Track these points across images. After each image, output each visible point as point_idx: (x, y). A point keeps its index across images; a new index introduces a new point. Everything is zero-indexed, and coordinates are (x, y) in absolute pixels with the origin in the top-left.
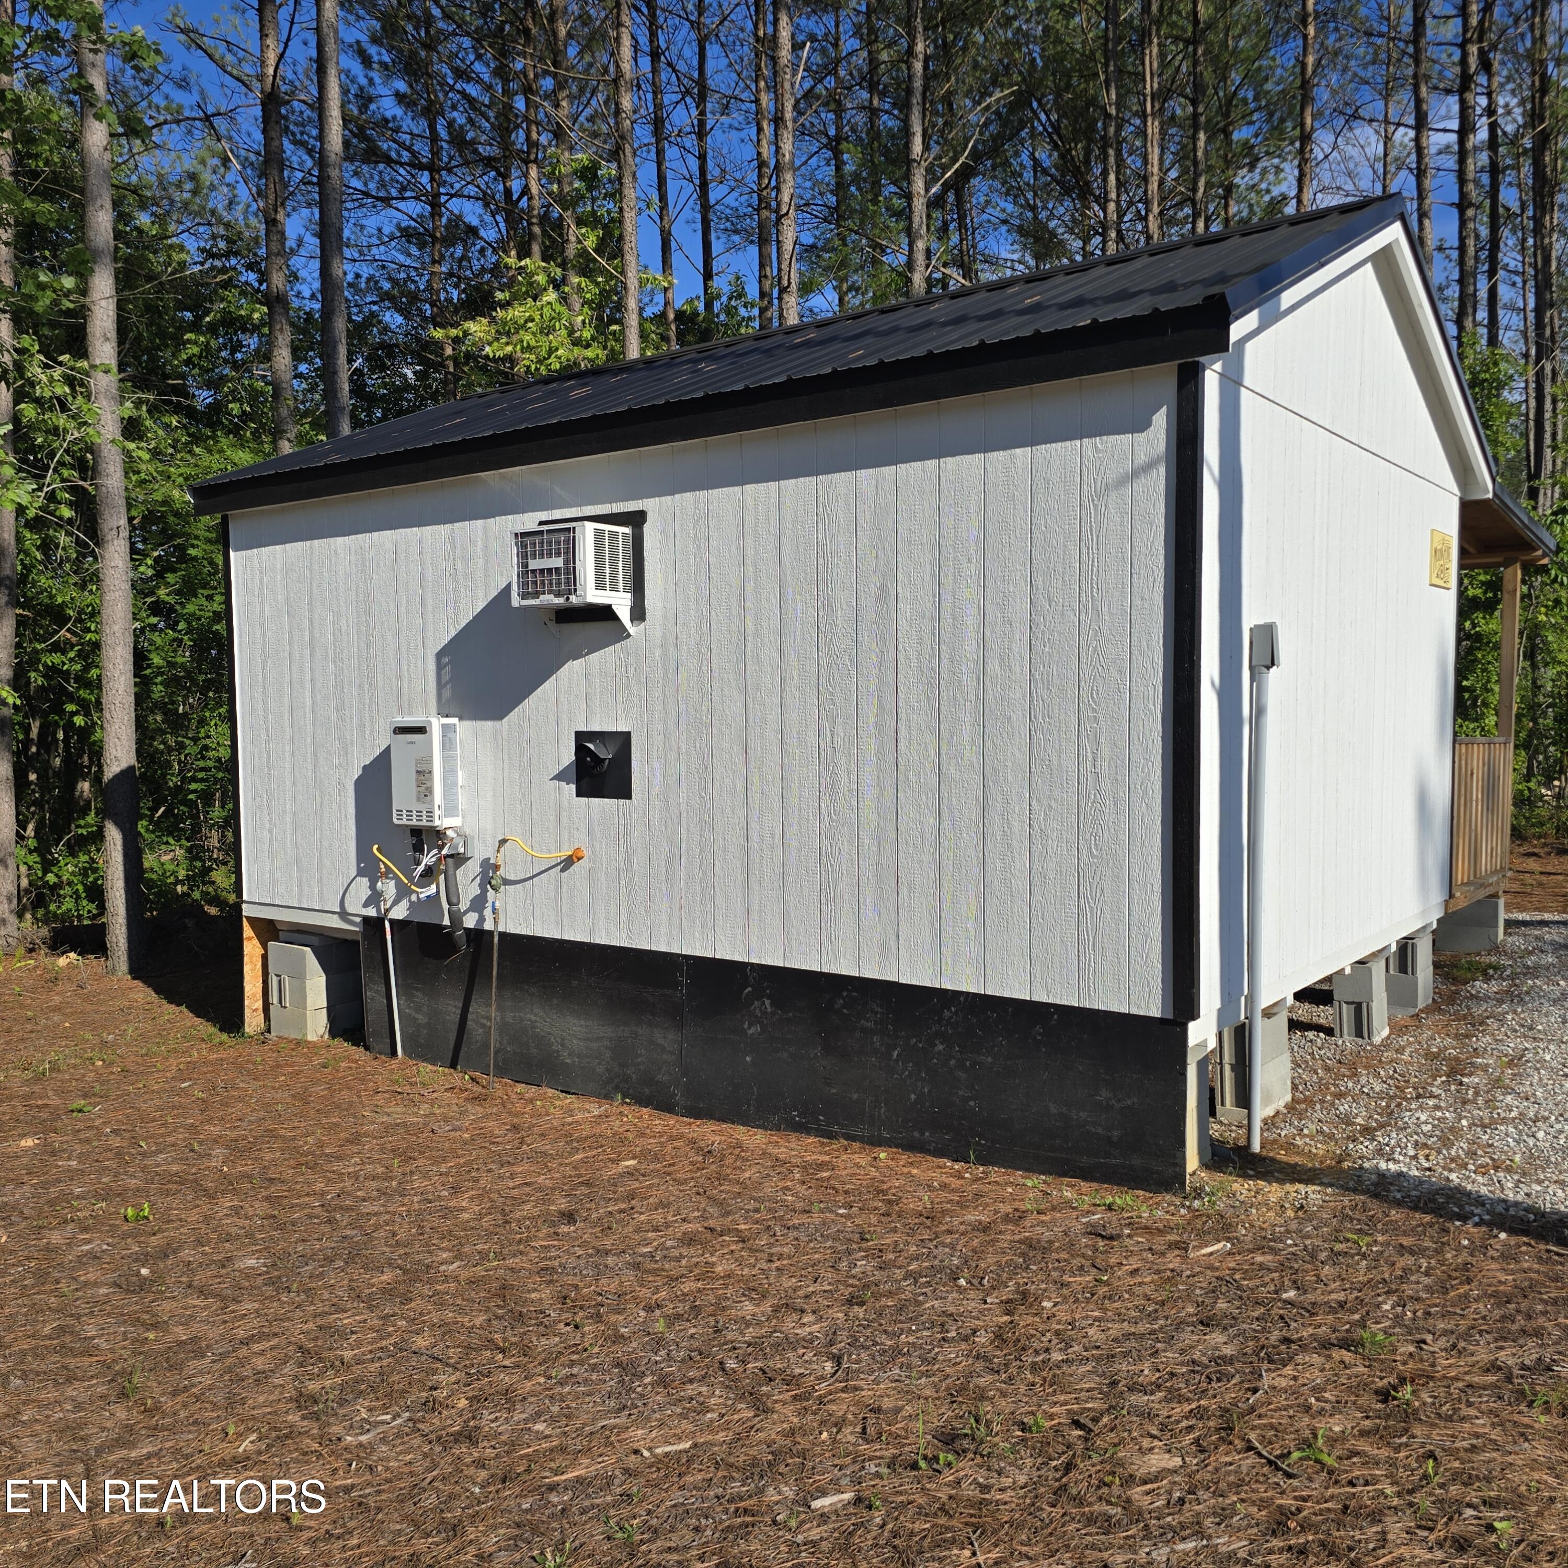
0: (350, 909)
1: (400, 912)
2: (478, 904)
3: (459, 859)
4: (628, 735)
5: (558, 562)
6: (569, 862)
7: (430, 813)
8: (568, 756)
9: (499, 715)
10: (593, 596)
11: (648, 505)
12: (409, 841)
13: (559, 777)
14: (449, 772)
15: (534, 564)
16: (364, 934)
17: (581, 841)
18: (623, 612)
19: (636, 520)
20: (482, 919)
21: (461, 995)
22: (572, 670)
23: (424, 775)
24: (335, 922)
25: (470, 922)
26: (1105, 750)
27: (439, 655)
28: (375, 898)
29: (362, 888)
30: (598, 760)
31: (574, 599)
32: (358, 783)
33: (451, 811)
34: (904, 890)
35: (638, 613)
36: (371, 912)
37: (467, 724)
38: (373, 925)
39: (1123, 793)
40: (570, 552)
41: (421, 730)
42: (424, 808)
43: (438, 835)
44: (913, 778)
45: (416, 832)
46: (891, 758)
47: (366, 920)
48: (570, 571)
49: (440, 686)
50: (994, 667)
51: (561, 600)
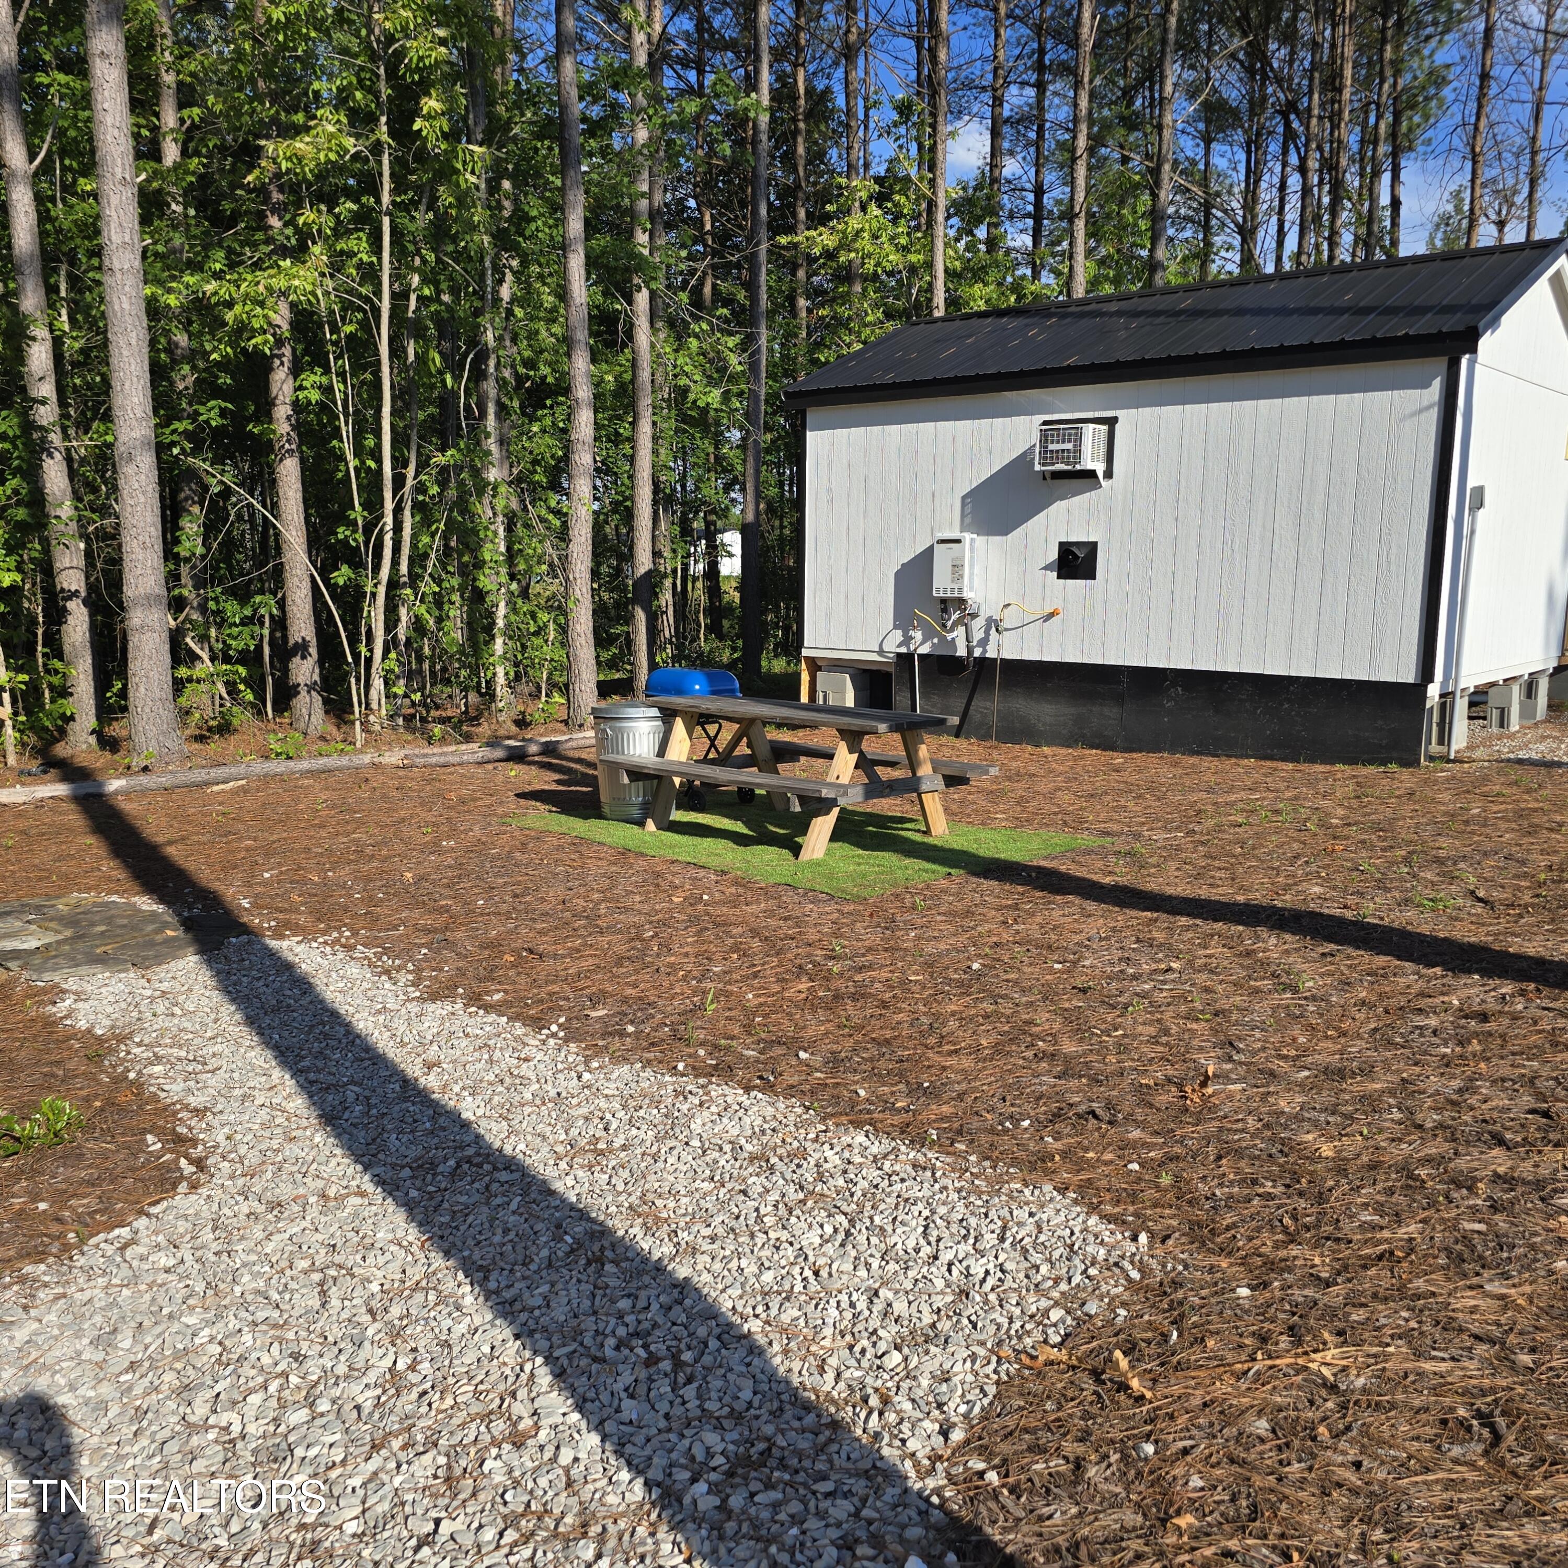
0: (886, 648)
1: (925, 649)
2: (984, 642)
3: (974, 616)
4: (1095, 545)
5: (1070, 446)
6: (1051, 615)
7: (960, 590)
8: (1054, 555)
9: (1004, 531)
10: (1090, 466)
11: (1120, 414)
12: (939, 606)
13: (1046, 568)
14: (972, 566)
15: (1051, 447)
16: (897, 664)
17: (1057, 604)
18: (1100, 474)
19: (1111, 422)
20: (985, 651)
21: (966, 695)
22: (1059, 507)
23: (957, 568)
24: (875, 657)
25: (977, 653)
26: (1394, 550)
27: (964, 498)
28: (907, 640)
29: (898, 635)
30: (1076, 557)
31: (1078, 467)
32: (897, 574)
33: (971, 589)
34: (1271, 626)
35: (1109, 474)
36: (903, 650)
37: (982, 539)
38: (905, 660)
39: (1402, 571)
40: (1078, 439)
41: (958, 541)
42: (956, 586)
43: (961, 602)
44: (1281, 565)
45: (944, 601)
46: (1268, 555)
47: (899, 655)
48: (1078, 450)
49: (963, 516)
50: (1333, 507)
51: (1070, 467)
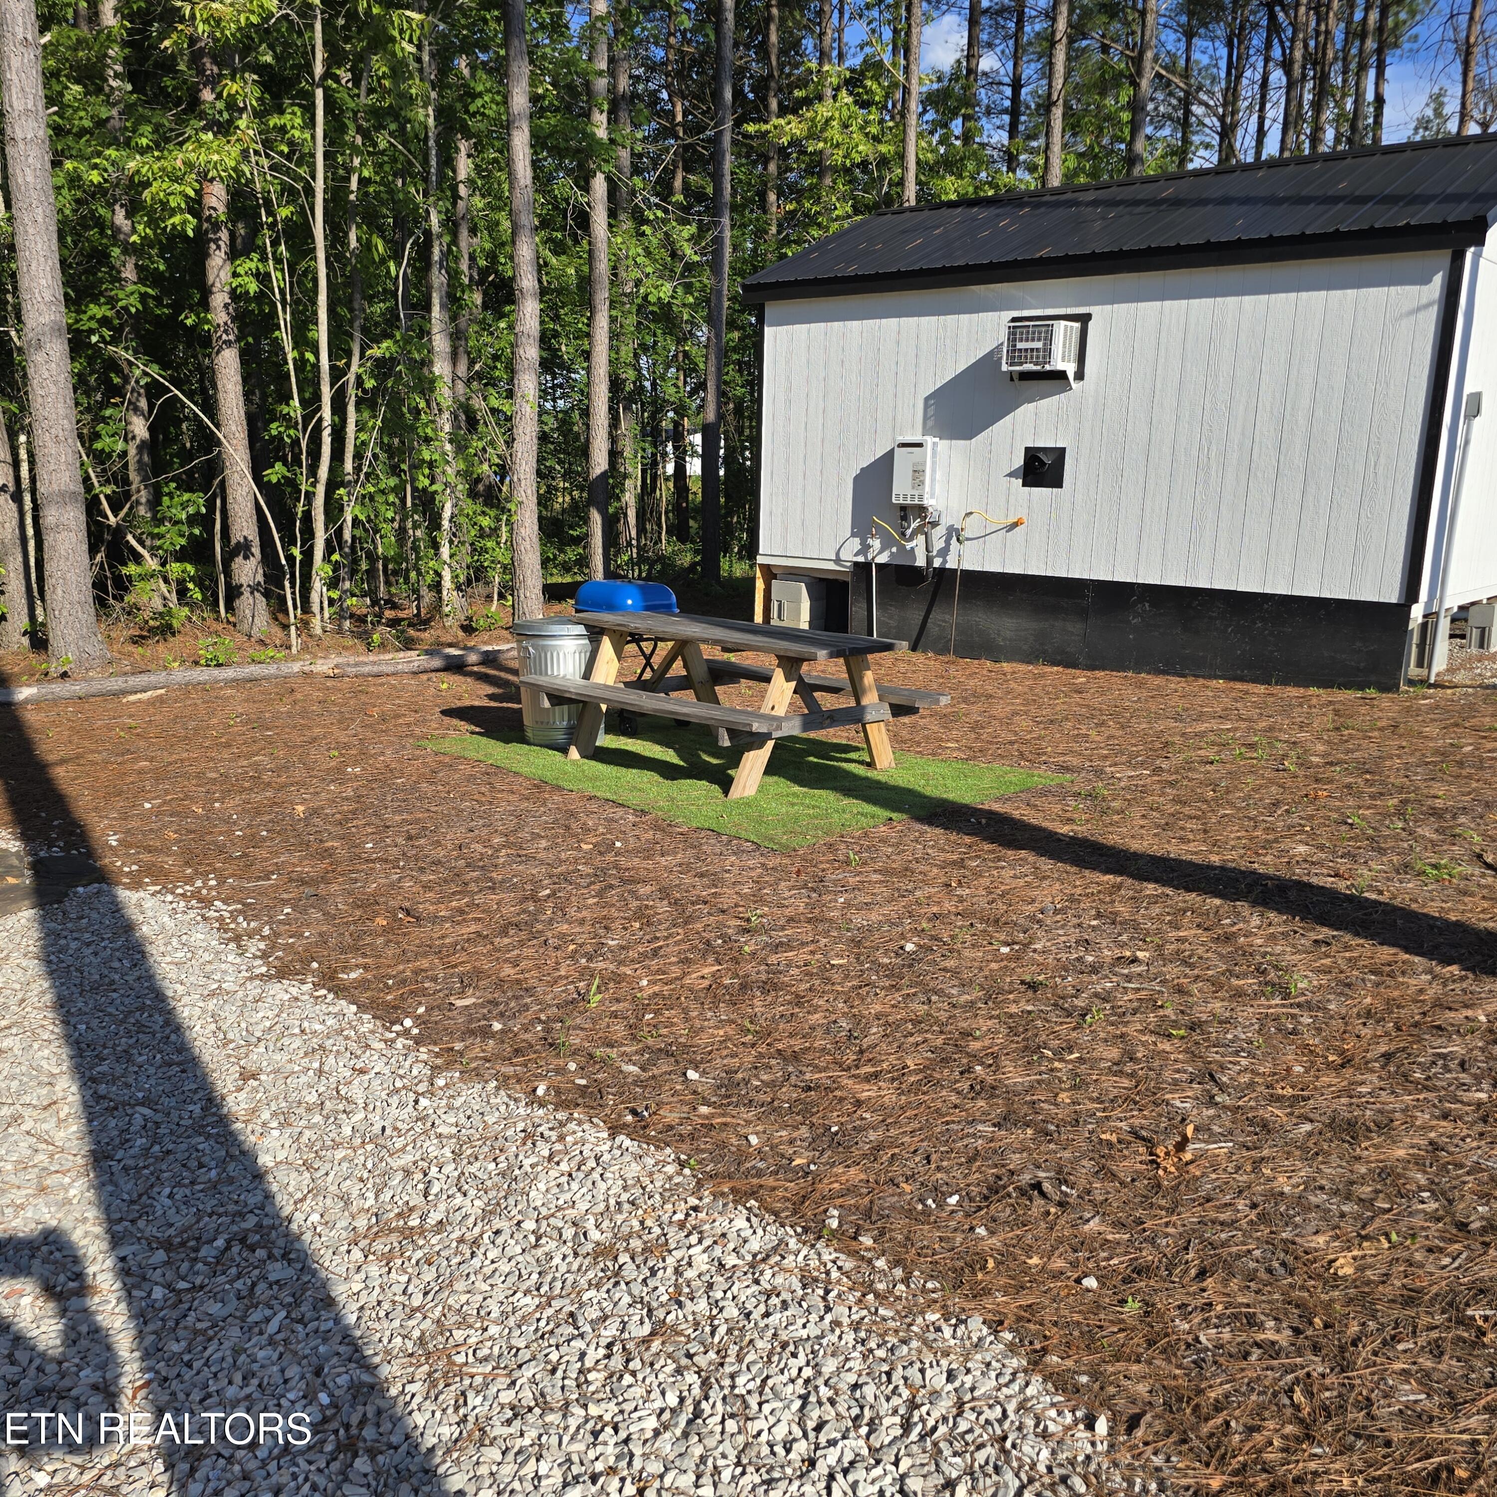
0: (842, 557)
1: (883, 559)
2: (944, 552)
3: (934, 524)
4: (1063, 450)
5: (1039, 345)
6: (1015, 525)
7: (921, 497)
8: (1019, 461)
9: (969, 435)
10: (1060, 366)
11: (1094, 310)
12: (899, 514)
13: (1011, 475)
14: (934, 471)
15: (1020, 345)
16: (854, 573)
17: (1022, 514)
18: (1071, 375)
19: (1084, 319)
20: (945, 562)
21: (925, 607)
22: (1026, 410)
23: (918, 473)
24: (832, 566)
25: (937, 563)
26: (1382, 460)
27: (927, 399)
28: (865, 548)
29: (855, 544)
30: (1043, 463)
31: (1048, 367)
32: (856, 479)
33: (933, 496)
34: (1246, 539)
35: (1080, 375)
36: (861, 559)
37: (945, 443)
38: (862, 569)
39: (1390, 484)
40: (1049, 339)
41: (919, 445)
42: (916, 493)
43: (921, 510)
44: (1259, 475)
45: (903, 508)
46: (1247, 463)
47: (856, 564)
48: (1048, 350)
49: (925, 418)
50: (1319, 413)
51: (1039, 368)
